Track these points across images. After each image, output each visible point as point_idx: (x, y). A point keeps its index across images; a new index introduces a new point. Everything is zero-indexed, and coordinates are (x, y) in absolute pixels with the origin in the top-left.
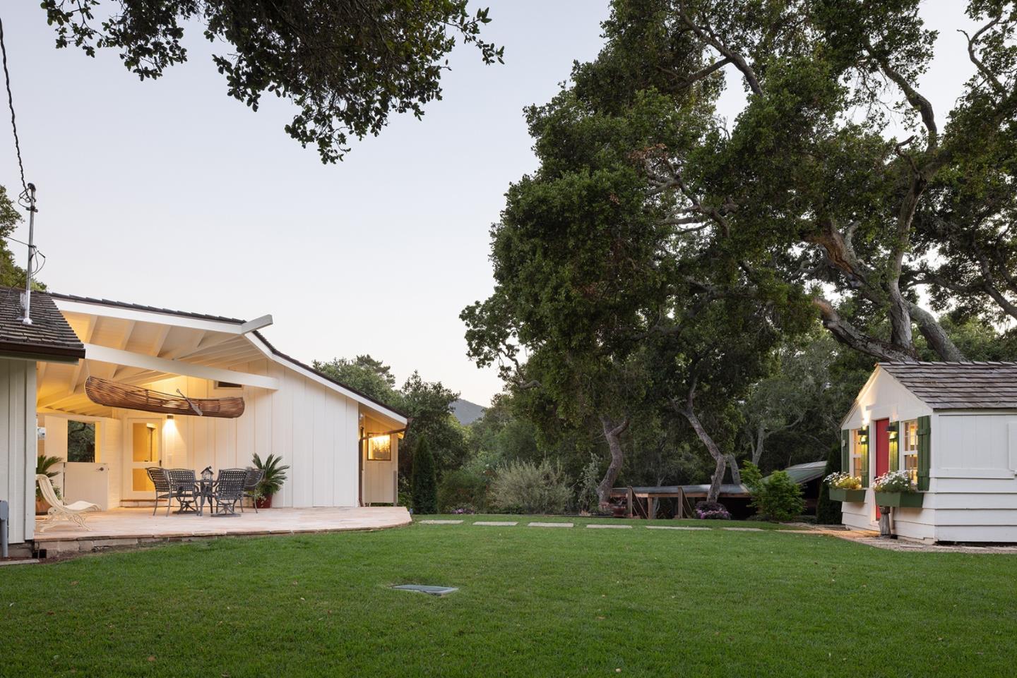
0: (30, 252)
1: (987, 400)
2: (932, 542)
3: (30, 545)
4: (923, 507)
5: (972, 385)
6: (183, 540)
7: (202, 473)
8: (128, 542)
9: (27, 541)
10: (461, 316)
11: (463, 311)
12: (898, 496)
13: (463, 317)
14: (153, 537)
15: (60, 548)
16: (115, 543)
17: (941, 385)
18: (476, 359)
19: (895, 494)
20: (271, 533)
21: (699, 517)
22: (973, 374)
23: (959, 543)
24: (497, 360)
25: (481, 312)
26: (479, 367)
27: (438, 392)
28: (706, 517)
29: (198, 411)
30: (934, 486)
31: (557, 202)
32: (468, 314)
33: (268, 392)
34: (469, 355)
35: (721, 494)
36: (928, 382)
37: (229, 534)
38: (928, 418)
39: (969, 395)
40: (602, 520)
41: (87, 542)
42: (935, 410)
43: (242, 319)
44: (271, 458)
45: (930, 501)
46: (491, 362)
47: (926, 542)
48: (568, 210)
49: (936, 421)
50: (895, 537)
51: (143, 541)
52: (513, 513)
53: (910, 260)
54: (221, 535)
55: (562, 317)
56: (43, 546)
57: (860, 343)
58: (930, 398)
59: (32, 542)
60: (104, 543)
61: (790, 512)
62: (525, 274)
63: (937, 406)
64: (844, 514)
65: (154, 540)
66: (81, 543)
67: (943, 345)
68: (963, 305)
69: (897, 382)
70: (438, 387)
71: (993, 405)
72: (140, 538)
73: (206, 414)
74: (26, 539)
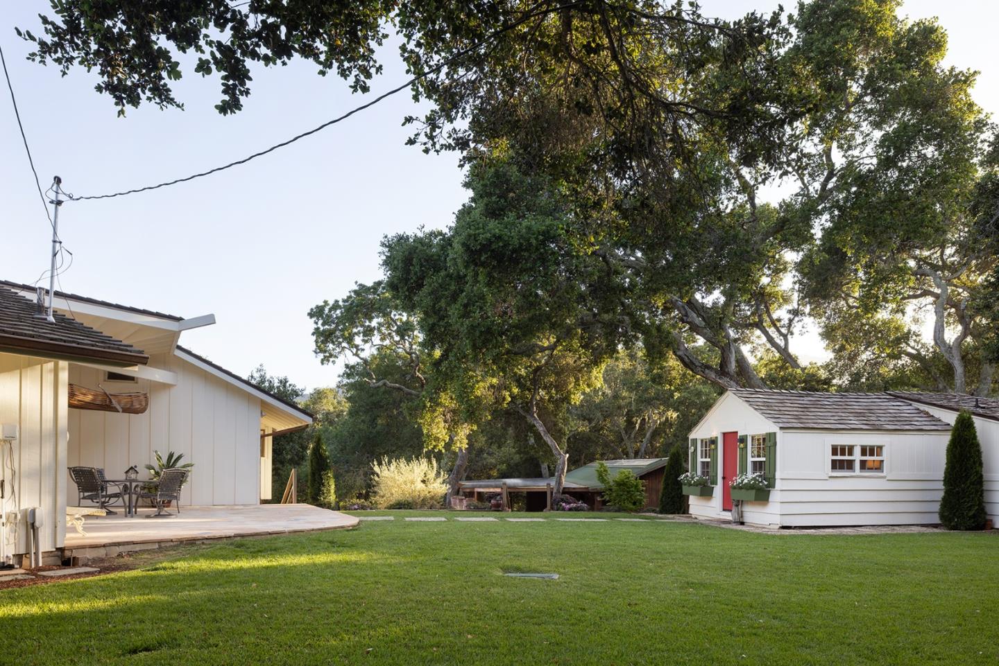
0: (54, 248)
1: (810, 421)
2: (778, 527)
3: (60, 553)
4: (770, 500)
5: (795, 409)
6: (198, 542)
7: (127, 472)
8: (149, 547)
9: (58, 549)
10: (309, 314)
11: (312, 309)
12: (753, 492)
13: (311, 315)
14: (172, 541)
15: (90, 554)
16: (138, 548)
17: (776, 408)
18: (321, 356)
19: (750, 491)
20: (270, 534)
21: (564, 509)
22: (793, 402)
23: (795, 527)
24: (341, 357)
25: (330, 311)
26: (322, 363)
27: (285, 386)
28: (570, 510)
29: (118, 407)
30: (779, 484)
31: (516, 242)
32: (317, 313)
33: (165, 386)
34: (315, 352)
35: (564, 488)
36: (768, 405)
37: (236, 536)
38: (775, 434)
39: (797, 418)
40: (480, 513)
41: (113, 548)
42: (781, 428)
43: (178, 316)
44: (171, 456)
45: (775, 496)
46: (336, 359)
47: (771, 526)
48: (526, 250)
49: (780, 437)
50: (742, 523)
51: (163, 545)
52: (405, 508)
53: (703, 297)
54: (230, 537)
55: (477, 333)
56: (75, 554)
57: (700, 369)
58: (775, 419)
59: (61, 550)
60: (129, 548)
61: (634, 504)
62: (430, 289)
63: (781, 425)
64: (691, 506)
65: (172, 544)
66: (107, 548)
67: (748, 372)
68: (737, 336)
69: (746, 405)
70: (284, 382)
71: (815, 426)
72: (160, 542)
73: (125, 410)
74: (58, 546)
